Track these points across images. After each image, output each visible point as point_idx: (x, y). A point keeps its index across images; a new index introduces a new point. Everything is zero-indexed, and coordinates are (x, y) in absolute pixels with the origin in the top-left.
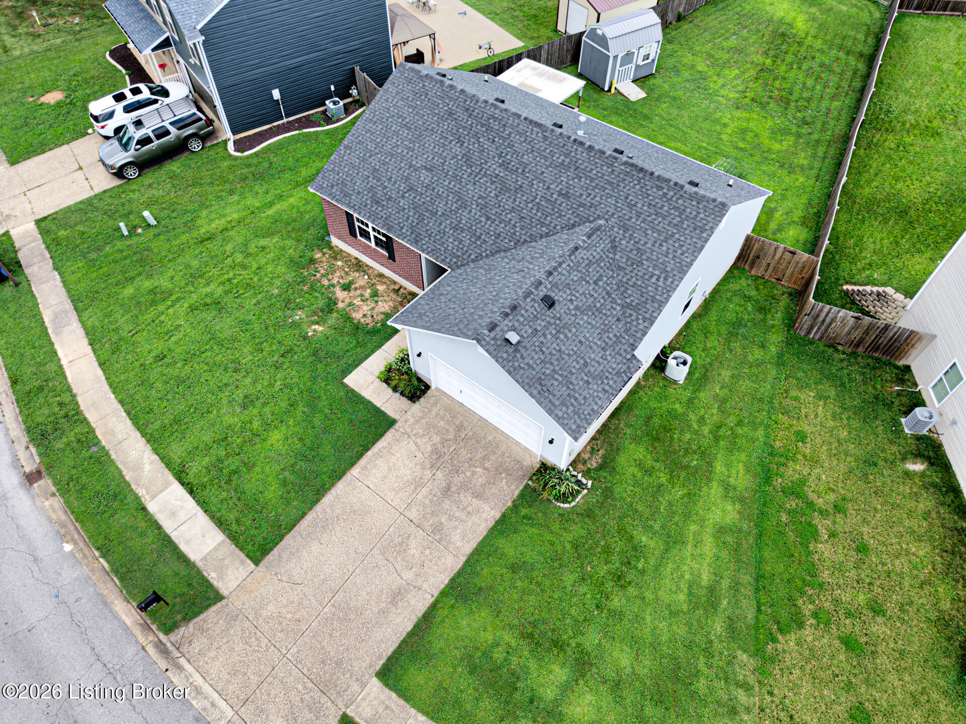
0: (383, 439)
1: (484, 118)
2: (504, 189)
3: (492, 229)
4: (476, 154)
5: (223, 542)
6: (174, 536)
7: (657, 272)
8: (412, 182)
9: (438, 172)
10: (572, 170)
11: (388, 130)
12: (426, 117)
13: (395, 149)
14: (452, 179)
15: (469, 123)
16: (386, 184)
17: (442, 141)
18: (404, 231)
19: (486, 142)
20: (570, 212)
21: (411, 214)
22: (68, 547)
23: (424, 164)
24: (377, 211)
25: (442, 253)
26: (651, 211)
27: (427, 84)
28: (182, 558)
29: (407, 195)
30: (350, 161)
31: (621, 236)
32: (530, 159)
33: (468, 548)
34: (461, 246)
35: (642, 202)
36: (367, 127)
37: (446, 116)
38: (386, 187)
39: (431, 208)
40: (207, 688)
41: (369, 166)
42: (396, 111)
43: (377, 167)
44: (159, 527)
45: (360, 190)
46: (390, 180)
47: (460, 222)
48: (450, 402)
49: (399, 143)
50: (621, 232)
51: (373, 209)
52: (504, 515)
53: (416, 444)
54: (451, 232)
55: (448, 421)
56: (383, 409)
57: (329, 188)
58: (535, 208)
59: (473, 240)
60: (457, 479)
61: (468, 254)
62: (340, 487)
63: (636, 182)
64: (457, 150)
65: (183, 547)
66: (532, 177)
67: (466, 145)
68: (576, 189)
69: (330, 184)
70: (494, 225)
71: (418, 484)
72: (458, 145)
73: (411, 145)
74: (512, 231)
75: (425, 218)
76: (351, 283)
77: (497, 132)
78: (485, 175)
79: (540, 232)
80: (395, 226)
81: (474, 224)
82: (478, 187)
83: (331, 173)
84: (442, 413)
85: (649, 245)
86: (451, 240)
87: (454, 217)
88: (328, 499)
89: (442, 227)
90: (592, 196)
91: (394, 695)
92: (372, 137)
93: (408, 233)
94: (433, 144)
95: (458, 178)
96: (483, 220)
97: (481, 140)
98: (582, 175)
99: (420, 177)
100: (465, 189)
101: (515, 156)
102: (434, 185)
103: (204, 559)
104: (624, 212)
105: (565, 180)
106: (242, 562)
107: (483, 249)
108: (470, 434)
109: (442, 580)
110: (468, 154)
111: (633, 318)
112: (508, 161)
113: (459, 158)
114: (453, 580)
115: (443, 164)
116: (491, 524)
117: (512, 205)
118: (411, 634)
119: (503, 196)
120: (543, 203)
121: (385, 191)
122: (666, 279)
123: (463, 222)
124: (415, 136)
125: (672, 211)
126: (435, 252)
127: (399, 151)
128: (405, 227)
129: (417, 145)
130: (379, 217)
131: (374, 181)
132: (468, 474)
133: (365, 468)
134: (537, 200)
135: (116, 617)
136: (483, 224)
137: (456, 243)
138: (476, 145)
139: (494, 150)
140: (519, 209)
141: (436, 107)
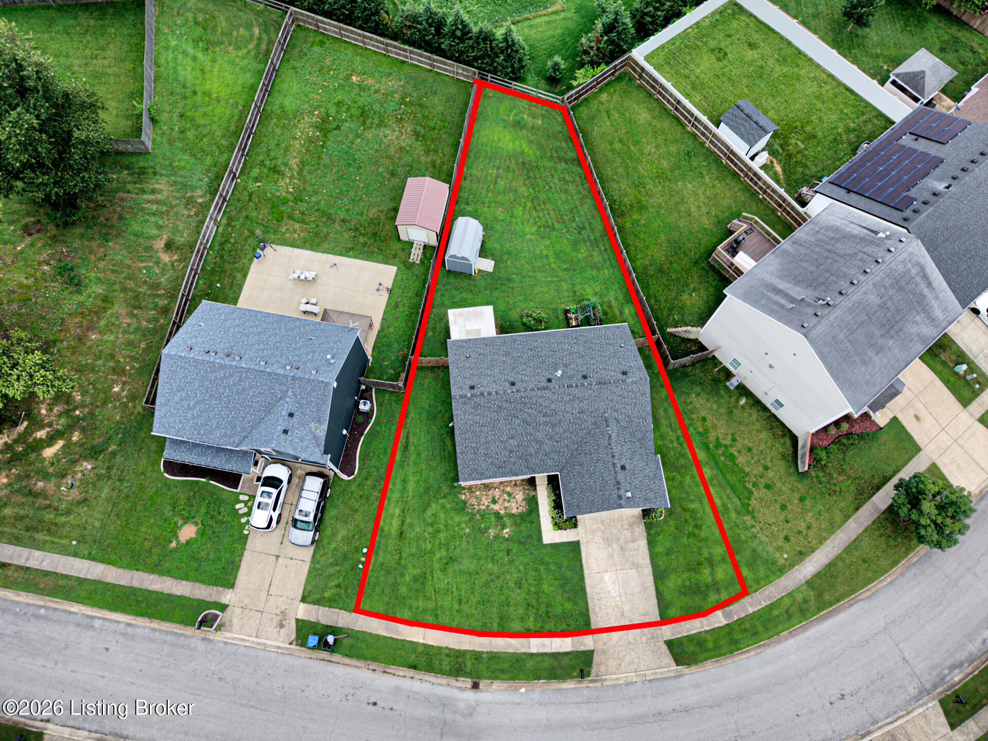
0: (582, 551)
1: (518, 400)
2: (554, 425)
3: (562, 445)
4: (528, 418)
6: (553, 651)
7: (641, 420)
8: (508, 448)
9: (517, 436)
12: (489, 416)
13: (487, 439)
14: (527, 435)
16: (497, 457)
17: (507, 422)
18: (524, 471)
19: (529, 410)
20: (590, 417)
21: (521, 462)
22: (523, 690)
23: (507, 437)
24: (503, 471)
25: (549, 468)
26: (621, 398)
27: (475, 400)
28: (566, 654)
29: (511, 455)
30: (468, 458)
31: (617, 415)
32: (555, 406)
33: (648, 561)
34: (555, 460)
35: (615, 396)
36: (462, 438)
37: (499, 410)
39: (528, 454)
40: (619, 676)
41: (481, 455)
42: (471, 422)
43: (486, 452)
44: (546, 654)
45: (486, 467)
46: (497, 454)
47: (546, 451)
49: (487, 435)
51: (501, 471)
52: (648, 540)
53: (595, 542)
54: (546, 458)
56: (569, 540)
58: (574, 425)
59: (558, 455)
60: (622, 541)
61: (561, 462)
62: (588, 582)
63: (607, 389)
65: (561, 651)
66: (562, 413)
67: (520, 417)
68: (584, 407)
69: (468, 475)
70: (562, 443)
71: (611, 556)
72: (516, 419)
73: (493, 433)
74: (572, 440)
75: (529, 459)
76: (494, 498)
77: (529, 402)
78: (540, 425)
79: (584, 433)
80: (518, 472)
81: (552, 448)
82: (541, 432)
83: (464, 469)
84: (590, 522)
85: (631, 412)
86: (549, 461)
87: (541, 450)
88: (588, 590)
89: (540, 458)
90: (594, 406)
92: (469, 441)
93: (527, 471)
94: (504, 426)
95: (529, 433)
96: (555, 444)
97: (525, 410)
98: (583, 399)
99: (510, 444)
100: (536, 436)
101: (547, 408)
102: (521, 443)
103: (573, 647)
104: (611, 404)
105: (577, 406)
106: (586, 638)
107: (566, 456)
108: (608, 521)
109: (651, 578)
110: (525, 420)
112: (546, 413)
113: (522, 424)
114: (654, 575)
115: (517, 431)
116: (646, 546)
117: (563, 430)
118: (659, 603)
119: (556, 429)
120: (575, 421)
121: (499, 460)
124: (492, 427)
126: (546, 471)
127: (490, 439)
128: (523, 469)
129: (496, 431)
130: (507, 473)
131: (490, 459)
132: (623, 536)
133: (588, 568)
134: (572, 421)
135: (567, 689)
136: (557, 445)
137: (552, 461)
138: (525, 414)
139: (535, 411)
140: (567, 429)
141: (490, 409)
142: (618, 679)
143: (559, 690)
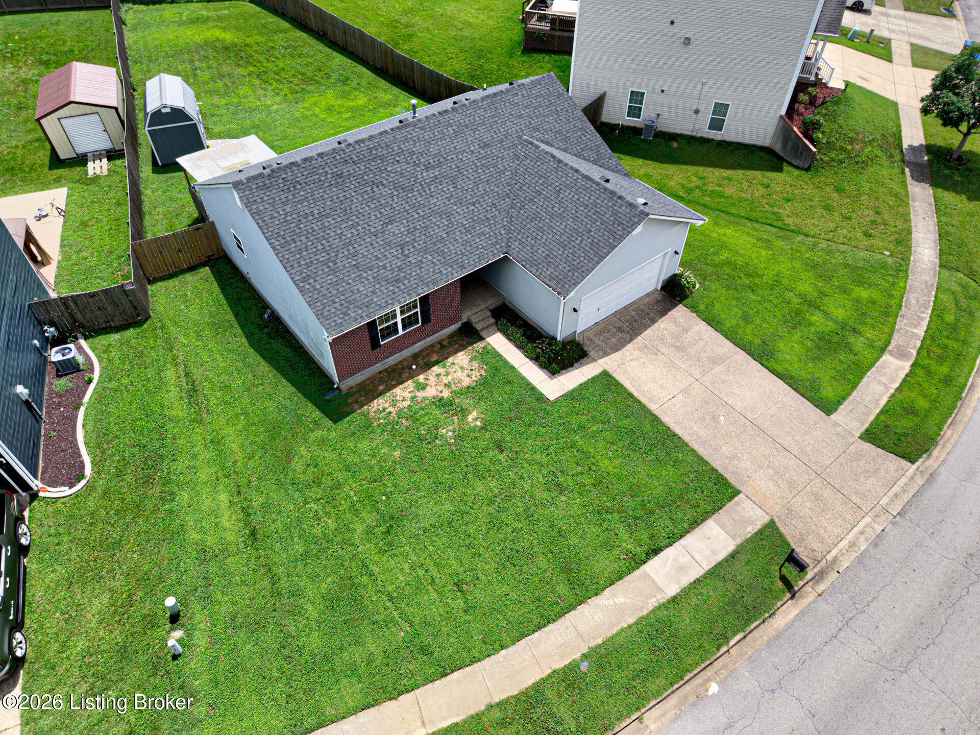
0: (622, 382)
1: (366, 155)
2: (452, 179)
3: (485, 206)
4: (401, 180)
5: (716, 521)
6: (707, 567)
7: (579, 133)
8: (394, 242)
9: (399, 216)
10: (466, 130)
11: (314, 233)
12: (326, 196)
13: (343, 238)
14: (414, 209)
15: (362, 168)
16: (380, 264)
17: (366, 197)
18: (445, 272)
19: (395, 167)
20: (502, 151)
21: (430, 258)
22: (714, 688)
23: (381, 223)
24: (407, 285)
25: (486, 252)
26: (531, 109)
27: (284, 176)
28: (733, 556)
29: (406, 252)
30: (324, 284)
31: (541, 135)
32: (436, 148)
34: (488, 236)
35: (521, 110)
36: (293, 250)
37: (338, 180)
38: (385, 267)
39: (435, 240)
40: (850, 537)
41: (347, 270)
42: (295, 216)
43: (354, 263)
44: (697, 581)
45: (371, 290)
46: (378, 259)
47: (463, 225)
48: (592, 331)
49: (339, 231)
50: (538, 133)
51: (402, 287)
52: (704, 320)
53: (631, 361)
54: (469, 236)
55: (612, 336)
56: (590, 377)
57: (347, 318)
58: (484, 169)
59: (486, 224)
60: (669, 339)
61: (498, 234)
62: (667, 419)
63: (502, 103)
64: (385, 191)
65: (721, 557)
66: (454, 156)
67: (385, 182)
68: (485, 137)
69: (341, 316)
70: (482, 203)
71: (671, 365)
72: (381, 187)
73: (350, 223)
74: (495, 194)
75: (442, 249)
76: (416, 382)
77: (389, 155)
78: (429, 185)
79: (508, 177)
80: (434, 277)
81: (472, 216)
82: (438, 196)
83: (327, 308)
84: (602, 338)
85: (557, 126)
86: (477, 240)
87: (456, 227)
88: (679, 431)
89: (460, 240)
90: (498, 132)
91: (841, 407)
92: (310, 251)
93: (450, 269)
94: (364, 206)
95: (417, 204)
96: (472, 208)
97: (389, 169)
98: (475, 127)
99: (393, 232)
100: (432, 206)
101: (425, 156)
102: (412, 226)
103: (733, 537)
104: (522, 123)
105: (472, 138)
106: (737, 504)
107: (501, 221)
108: (627, 324)
109: (754, 364)
110: (397, 185)
111: (606, 163)
112: (427, 163)
113: (396, 193)
114: (755, 358)
115: (393, 208)
116: (710, 329)
117: (471, 182)
119: (459, 184)
120: (483, 162)
121: (389, 268)
122: (587, 132)
123: (465, 222)
124: (341, 215)
125: (538, 100)
126: (482, 258)
127: (349, 235)
128: (442, 269)
129: (354, 218)
130: (415, 286)
131: (370, 273)
132: (665, 332)
133: (651, 400)
134: (478, 164)
136: (476, 210)
137: (483, 238)
138: (392, 175)
139: (408, 166)
140: (478, 179)
141: (321, 183)
142: (852, 545)
143: (778, 637)
